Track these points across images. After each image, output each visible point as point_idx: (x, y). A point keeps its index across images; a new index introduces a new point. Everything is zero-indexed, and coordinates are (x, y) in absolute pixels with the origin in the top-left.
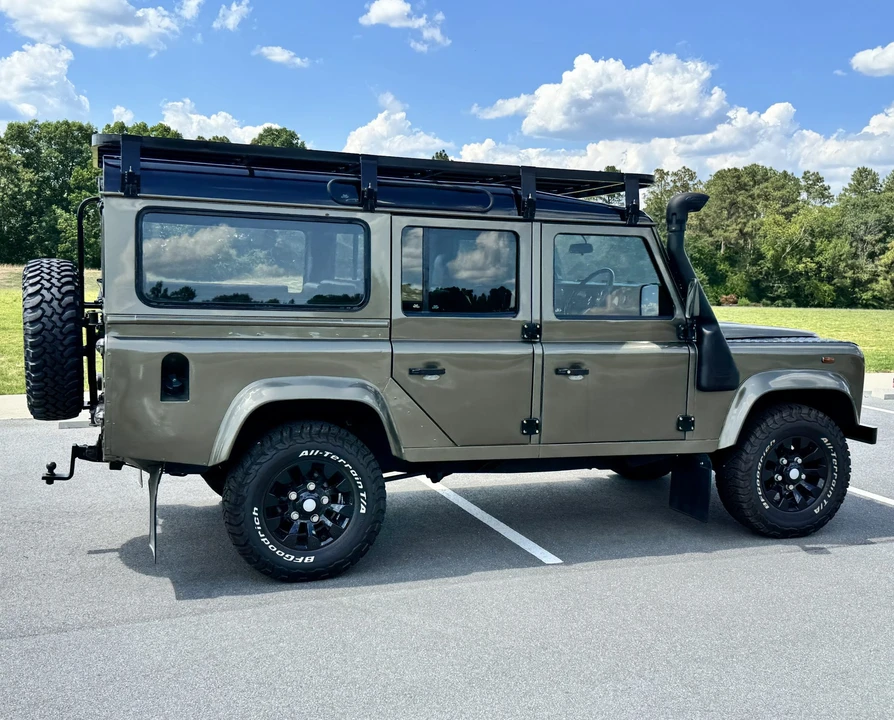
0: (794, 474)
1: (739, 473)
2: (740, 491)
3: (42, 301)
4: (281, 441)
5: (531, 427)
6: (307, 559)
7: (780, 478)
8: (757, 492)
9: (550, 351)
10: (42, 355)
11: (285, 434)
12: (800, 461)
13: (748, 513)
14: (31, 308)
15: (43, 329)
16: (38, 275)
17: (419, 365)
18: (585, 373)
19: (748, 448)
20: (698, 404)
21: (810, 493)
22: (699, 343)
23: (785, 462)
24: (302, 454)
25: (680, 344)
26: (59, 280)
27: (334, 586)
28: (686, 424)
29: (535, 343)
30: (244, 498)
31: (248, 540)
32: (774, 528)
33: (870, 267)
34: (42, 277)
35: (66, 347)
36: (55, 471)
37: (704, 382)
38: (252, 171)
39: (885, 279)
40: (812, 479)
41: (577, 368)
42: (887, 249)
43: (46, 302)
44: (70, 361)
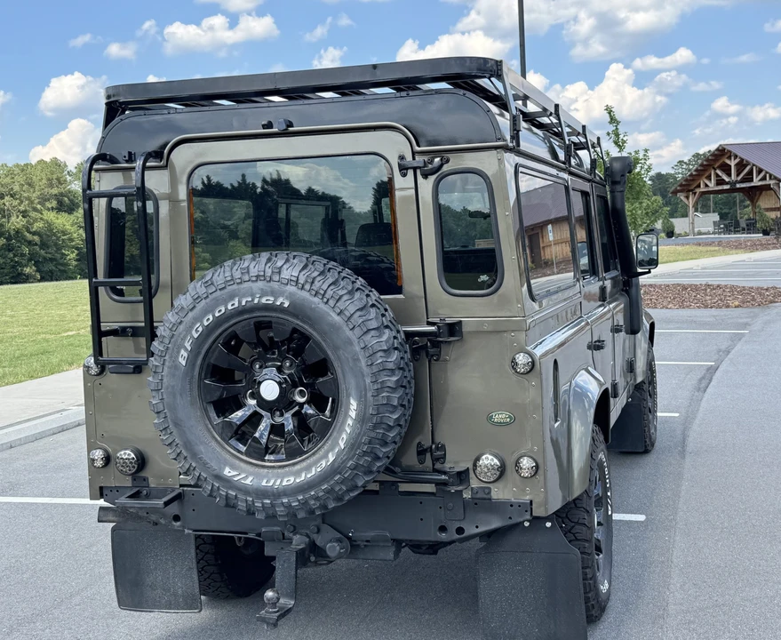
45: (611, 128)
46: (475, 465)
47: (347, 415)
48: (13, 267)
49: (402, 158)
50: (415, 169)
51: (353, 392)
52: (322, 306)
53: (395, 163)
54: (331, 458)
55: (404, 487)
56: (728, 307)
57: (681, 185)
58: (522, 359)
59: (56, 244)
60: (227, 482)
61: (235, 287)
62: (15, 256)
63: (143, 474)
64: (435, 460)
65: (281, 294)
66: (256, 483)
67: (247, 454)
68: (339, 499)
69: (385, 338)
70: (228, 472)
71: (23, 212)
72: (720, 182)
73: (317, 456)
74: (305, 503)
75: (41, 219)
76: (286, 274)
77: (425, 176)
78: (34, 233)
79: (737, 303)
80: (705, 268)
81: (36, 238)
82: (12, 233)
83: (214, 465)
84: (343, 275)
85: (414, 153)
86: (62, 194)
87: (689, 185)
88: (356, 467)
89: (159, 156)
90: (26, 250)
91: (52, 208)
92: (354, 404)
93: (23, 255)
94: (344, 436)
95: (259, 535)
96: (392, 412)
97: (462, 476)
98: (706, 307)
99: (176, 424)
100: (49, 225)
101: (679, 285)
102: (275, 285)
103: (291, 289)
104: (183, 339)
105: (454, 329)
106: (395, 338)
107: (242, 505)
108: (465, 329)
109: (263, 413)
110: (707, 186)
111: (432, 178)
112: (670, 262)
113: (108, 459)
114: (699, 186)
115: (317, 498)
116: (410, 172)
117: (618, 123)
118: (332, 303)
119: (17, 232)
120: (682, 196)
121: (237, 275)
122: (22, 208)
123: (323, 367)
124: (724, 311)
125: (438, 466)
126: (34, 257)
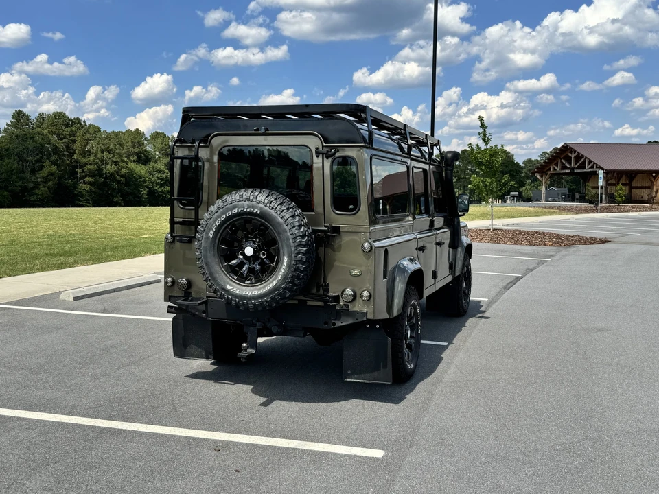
6: (412, 365)
29: (432, 229)
33: (33, 179)
39: (44, 187)
42: (44, 166)
45: (481, 130)
46: (342, 294)
47: (282, 264)
48: (108, 197)
49: (317, 148)
50: (323, 154)
51: (286, 254)
52: (274, 214)
53: (314, 151)
54: (275, 283)
55: (310, 303)
56: (545, 245)
57: (538, 168)
58: (366, 245)
59: (135, 184)
60: (228, 292)
61: (236, 203)
62: (109, 190)
63: (189, 290)
64: (324, 290)
65: (257, 207)
66: (240, 293)
67: (237, 280)
68: (277, 302)
69: (302, 230)
70: (228, 287)
71: (114, 162)
72: (564, 168)
73: (268, 282)
74: (262, 303)
75: (127, 167)
76: (259, 199)
77: (327, 158)
78: (122, 176)
79: (551, 243)
80: (542, 222)
81: (122, 179)
83: (222, 283)
84: (285, 200)
85: (323, 147)
86: (140, 152)
87: (544, 169)
88: (285, 288)
89: (206, 141)
90: (116, 187)
91: (134, 161)
92: (286, 259)
93: (114, 189)
94: (281, 273)
95: (241, 322)
96: (303, 265)
97: (336, 299)
98: (531, 244)
99: (206, 264)
100: (132, 171)
101: (517, 230)
102: (254, 204)
103: (261, 205)
104: (212, 226)
105: (337, 230)
106: (307, 231)
107: (234, 302)
108: (341, 230)
109: (245, 261)
110: (555, 169)
111: (330, 159)
112: (522, 217)
113: (174, 282)
114: (550, 169)
115: (267, 302)
116: (321, 156)
117: (486, 127)
118: (279, 213)
119: (112, 175)
120: (538, 176)
121: (238, 198)
122: (114, 159)
123: (274, 242)
124: (542, 248)
125: (325, 293)
126: (120, 191)
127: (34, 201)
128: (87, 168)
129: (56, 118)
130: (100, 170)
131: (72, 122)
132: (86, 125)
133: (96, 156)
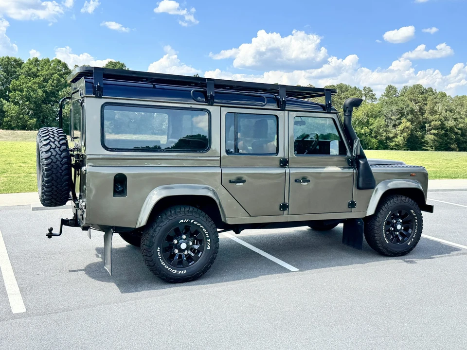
0: (399, 227)
1: (376, 227)
2: (376, 235)
3: (50, 148)
4: (171, 216)
5: (284, 207)
6: (183, 272)
7: (393, 229)
8: (383, 235)
9: (293, 171)
10: (52, 174)
11: (172, 212)
12: (401, 221)
13: (380, 245)
14: (46, 152)
15: (52, 162)
16: (48, 135)
17: (234, 178)
18: (308, 181)
19: (379, 215)
20: (357, 195)
21: (406, 236)
22: (358, 167)
23: (395, 221)
24: (180, 222)
25: (349, 168)
26: (58, 138)
27: (196, 285)
28: (352, 205)
29: (286, 167)
30: (153, 243)
31: (155, 263)
32: (390, 252)
33: (394, 131)
34: (50, 136)
35: (63, 171)
36: (52, 232)
37: (360, 185)
38: (154, 85)
39: (401, 137)
40: (406, 229)
41: (305, 180)
42: (401, 123)
43: (52, 148)
44: (65, 178)
48: (446, 144)
62: (448, 139)
71: (455, 118)
75: (464, 122)
78: (459, 129)
81: (459, 132)
82: (449, 128)
90: (454, 137)
93: (452, 139)
119: (451, 128)
122: (454, 117)
126: (457, 140)
127: (393, 146)
128: (433, 123)
129: (414, 89)
130: (443, 124)
131: (426, 91)
132: (436, 92)
133: (440, 114)
